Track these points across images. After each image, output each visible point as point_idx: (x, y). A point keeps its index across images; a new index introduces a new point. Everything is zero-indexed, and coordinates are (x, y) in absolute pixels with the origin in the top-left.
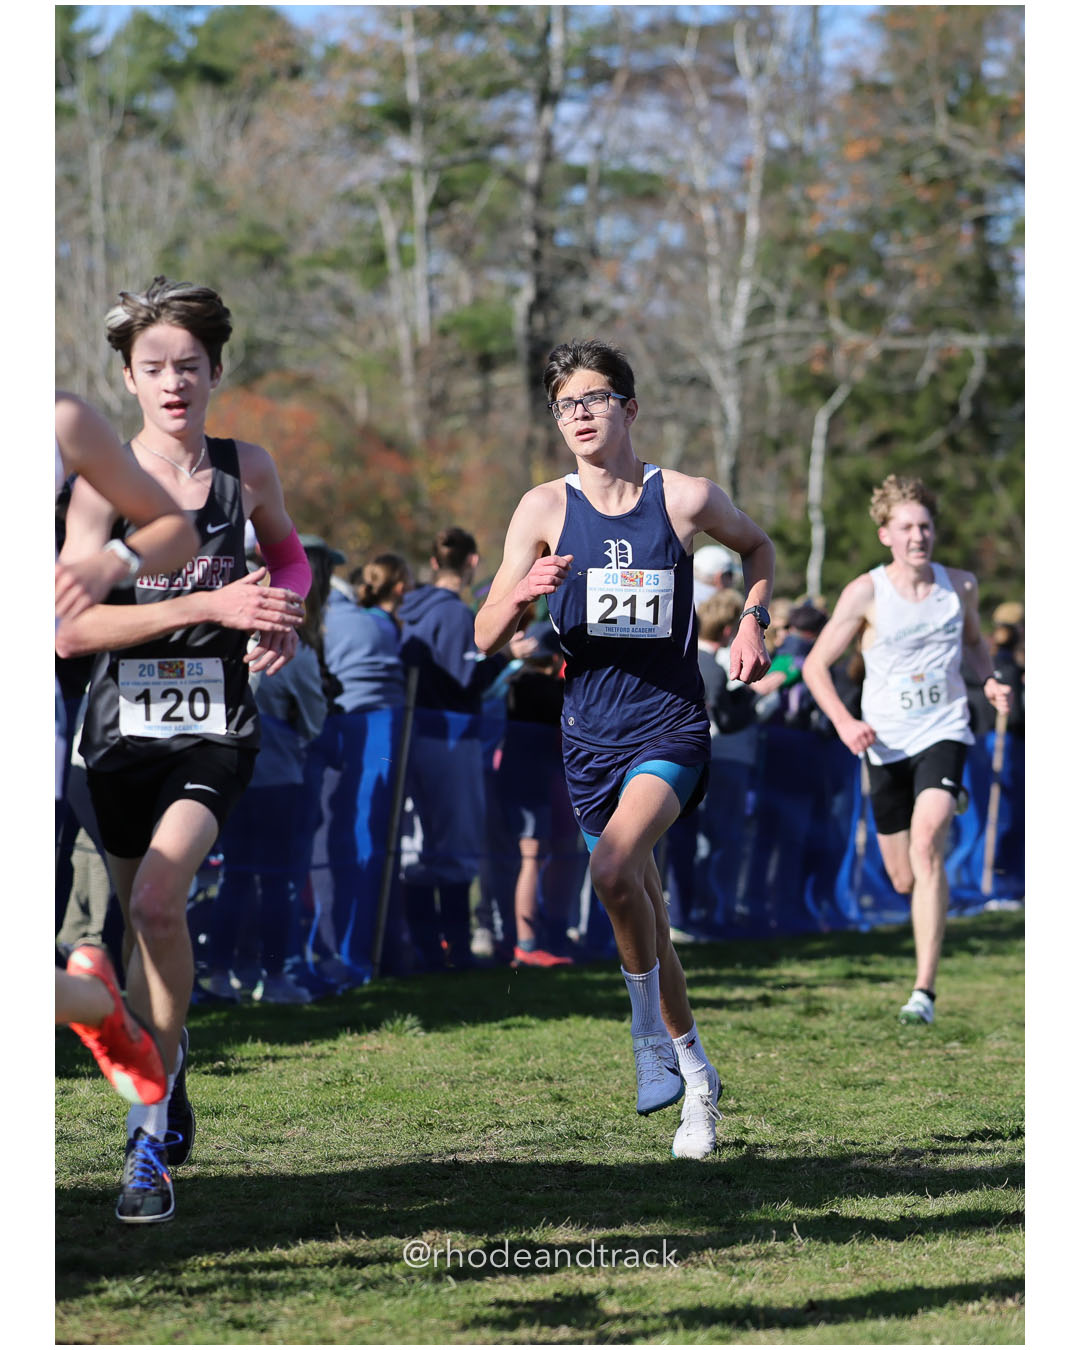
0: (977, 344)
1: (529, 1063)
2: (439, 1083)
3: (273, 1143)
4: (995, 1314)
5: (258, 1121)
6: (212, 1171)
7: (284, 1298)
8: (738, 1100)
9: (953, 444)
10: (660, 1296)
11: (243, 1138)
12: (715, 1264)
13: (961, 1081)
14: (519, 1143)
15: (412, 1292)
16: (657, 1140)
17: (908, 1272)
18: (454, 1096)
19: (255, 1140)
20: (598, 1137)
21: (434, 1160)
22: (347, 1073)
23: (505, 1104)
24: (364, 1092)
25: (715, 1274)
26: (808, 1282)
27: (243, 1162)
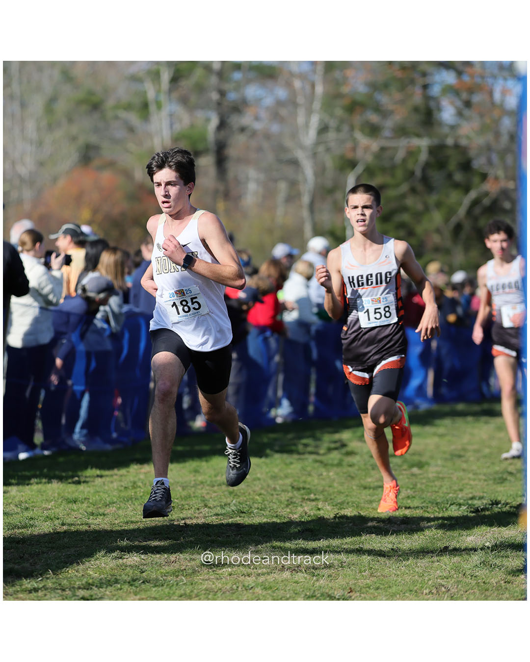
0: (423, 143)
1: (218, 478)
2: (177, 487)
3: (101, 515)
4: (436, 594)
5: (94, 505)
6: (73, 528)
7: (107, 587)
8: (315, 495)
9: (413, 190)
10: (280, 586)
11: (87, 514)
12: (305, 571)
13: (419, 486)
14: (214, 515)
15: (166, 584)
16: (278, 513)
17: (395, 575)
18: (184, 493)
19: (92, 514)
20: (251, 512)
21: (175, 523)
22: (135, 483)
23: (207, 497)
24: (143, 492)
25: (306, 575)
26: (349, 579)
27: (87, 524)
